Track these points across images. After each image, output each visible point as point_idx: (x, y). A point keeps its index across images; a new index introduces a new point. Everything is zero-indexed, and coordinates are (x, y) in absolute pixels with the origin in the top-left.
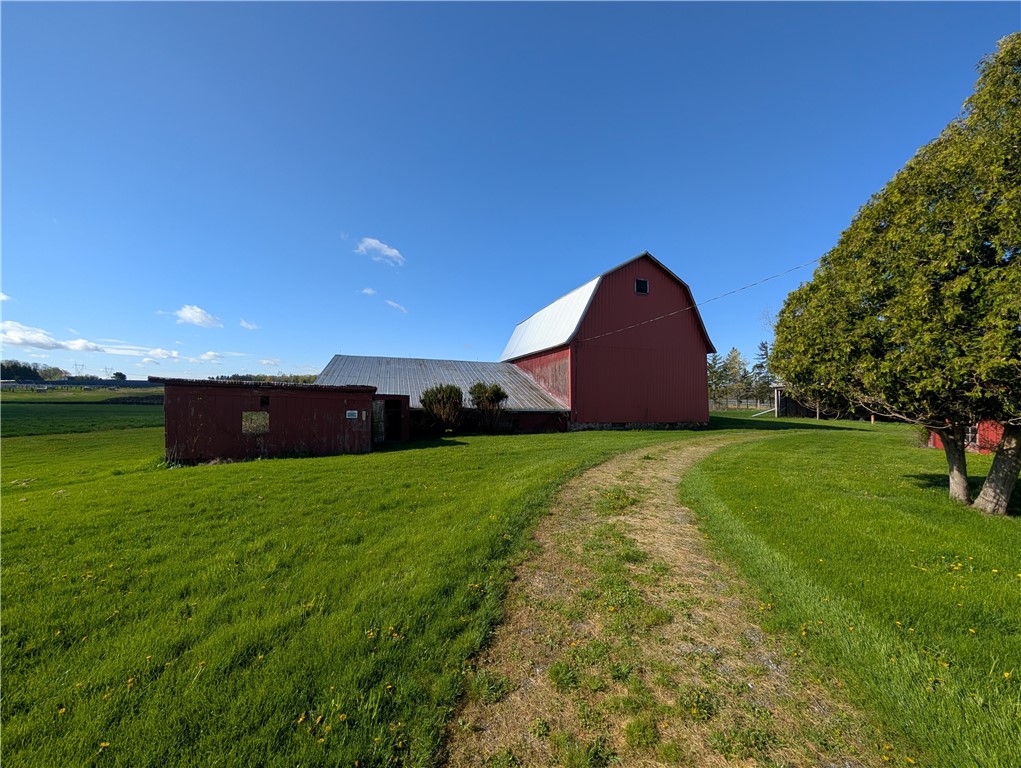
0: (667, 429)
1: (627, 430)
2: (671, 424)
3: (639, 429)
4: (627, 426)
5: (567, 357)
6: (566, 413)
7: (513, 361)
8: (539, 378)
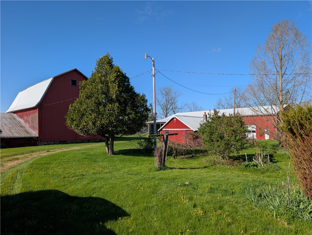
0: (86, 143)
1: (67, 144)
2: (88, 140)
3: (72, 143)
4: (67, 142)
5: (37, 113)
6: (35, 138)
7: (15, 112)
8: (26, 121)
